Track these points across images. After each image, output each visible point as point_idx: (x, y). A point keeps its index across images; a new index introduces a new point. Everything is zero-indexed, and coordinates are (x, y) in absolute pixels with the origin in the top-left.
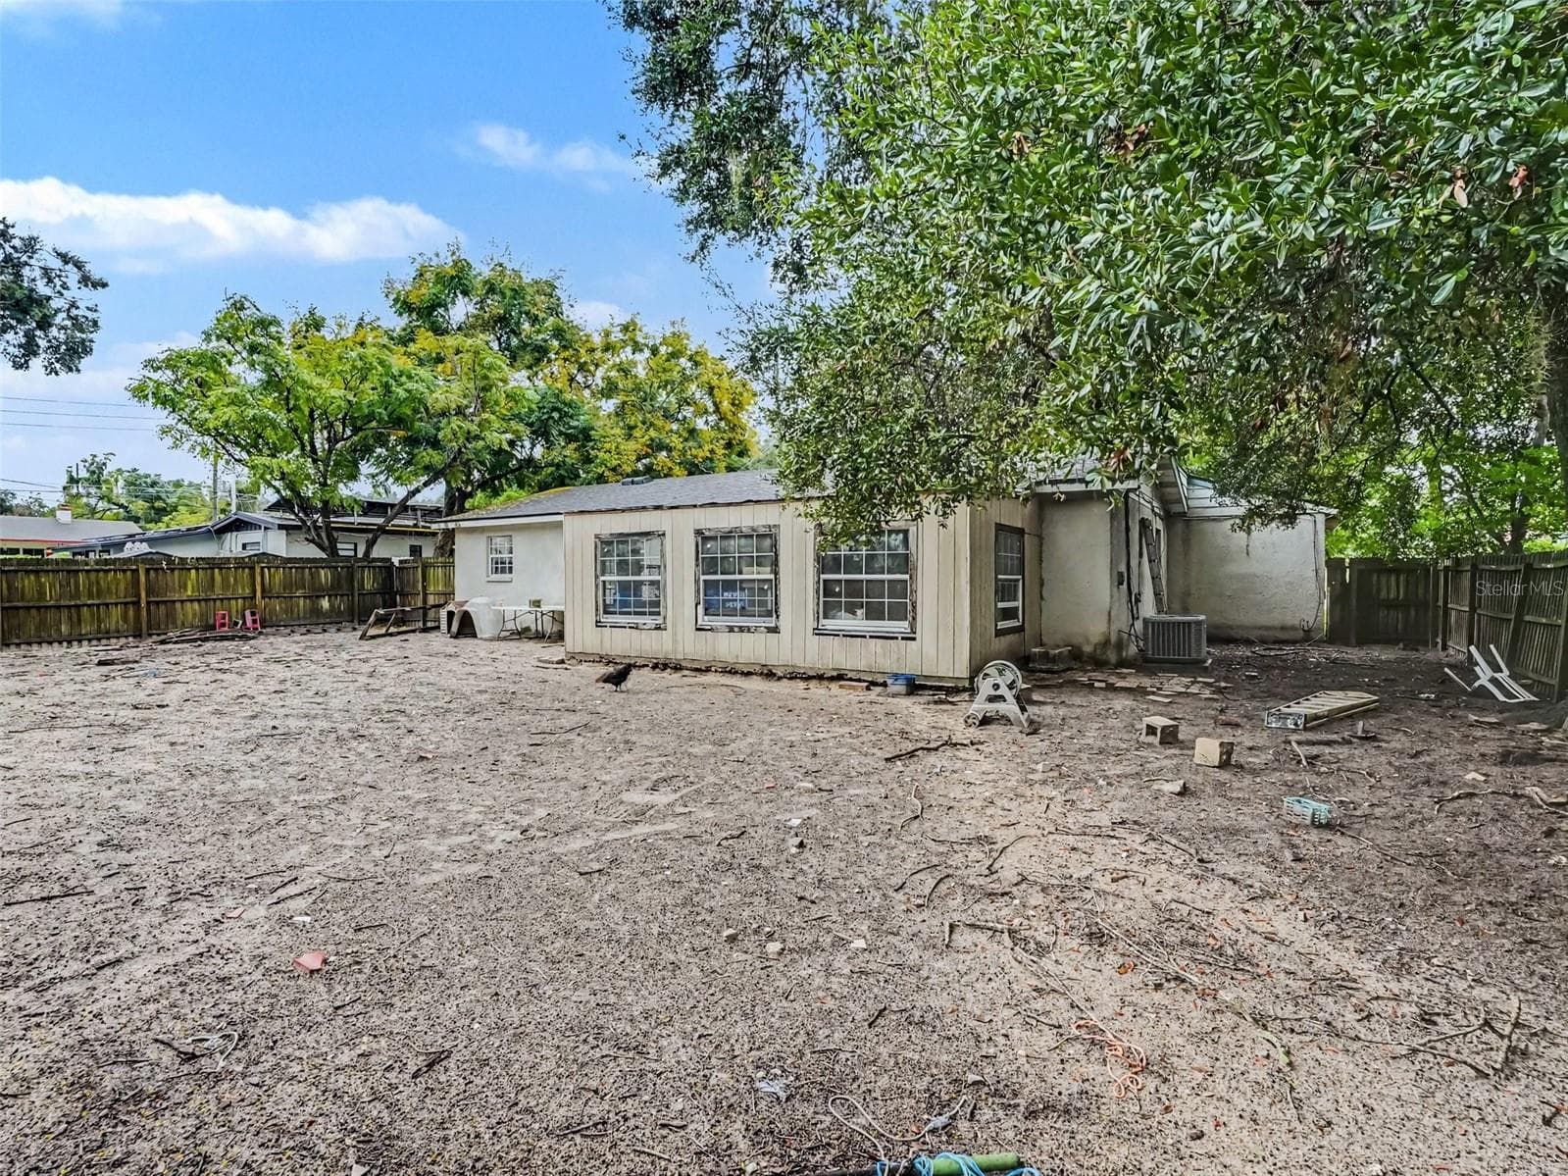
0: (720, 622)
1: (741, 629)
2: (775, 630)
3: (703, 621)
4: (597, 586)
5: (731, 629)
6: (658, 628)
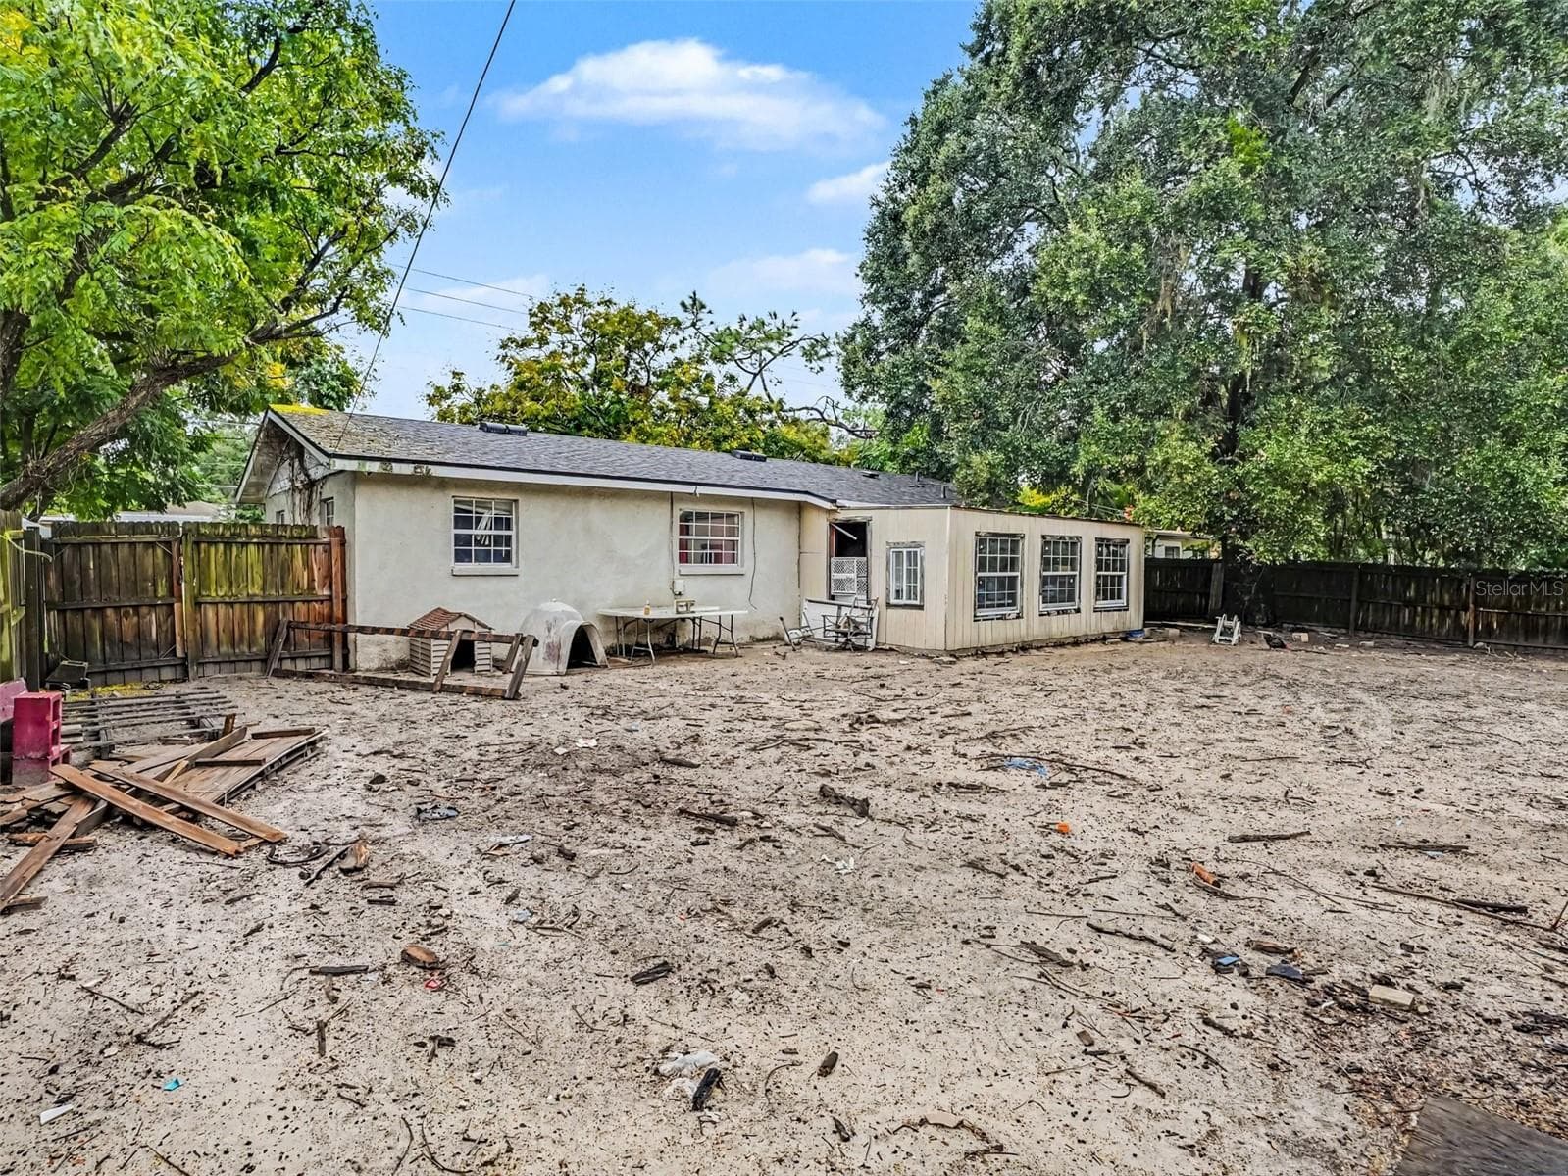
0: (1051, 608)
1: (1063, 612)
3: (1042, 607)
4: (975, 581)
5: (1058, 613)
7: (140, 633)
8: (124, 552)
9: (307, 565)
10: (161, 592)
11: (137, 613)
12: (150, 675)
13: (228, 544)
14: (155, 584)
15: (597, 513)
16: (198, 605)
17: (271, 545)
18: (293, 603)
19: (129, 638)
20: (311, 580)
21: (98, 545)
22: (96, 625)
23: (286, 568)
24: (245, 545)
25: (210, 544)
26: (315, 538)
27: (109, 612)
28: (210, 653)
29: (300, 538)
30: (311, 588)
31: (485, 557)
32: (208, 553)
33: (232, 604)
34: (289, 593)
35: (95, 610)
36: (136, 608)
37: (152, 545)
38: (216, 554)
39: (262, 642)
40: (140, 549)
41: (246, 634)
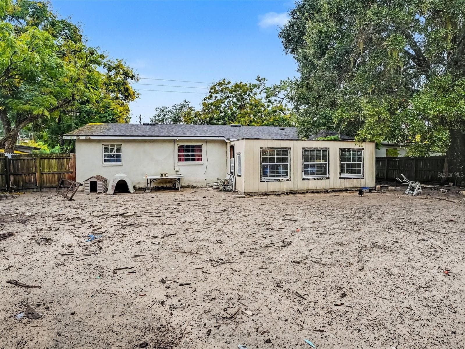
0: (310, 177)
1: (318, 179)
2: (328, 178)
3: (304, 177)
4: (261, 166)
5: (314, 179)
6: (288, 180)
7: (30, 181)
8: (26, 161)
9: (68, 164)
10: (34, 171)
11: (29, 176)
12: (32, 190)
13: (49, 159)
14: (33, 168)
15: (148, 147)
16: (42, 174)
17: (59, 159)
18: (64, 173)
19: (27, 181)
20: (69, 167)
21: (20, 160)
22: (21, 178)
23: (63, 164)
24: (52, 159)
25: (45, 159)
26: (70, 156)
27: (23, 175)
28: (45, 185)
29: (66, 157)
30: (69, 169)
31: (113, 161)
32: (44, 162)
33: (50, 173)
34: (64, 171)
35: (20, 175)
36: (29, 174)
37: (32, 159)
38: (46, 161)
39: (57, 183)
40: (29, 160)
41: (53, 181)
